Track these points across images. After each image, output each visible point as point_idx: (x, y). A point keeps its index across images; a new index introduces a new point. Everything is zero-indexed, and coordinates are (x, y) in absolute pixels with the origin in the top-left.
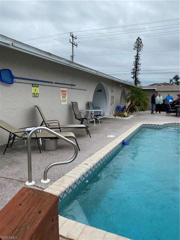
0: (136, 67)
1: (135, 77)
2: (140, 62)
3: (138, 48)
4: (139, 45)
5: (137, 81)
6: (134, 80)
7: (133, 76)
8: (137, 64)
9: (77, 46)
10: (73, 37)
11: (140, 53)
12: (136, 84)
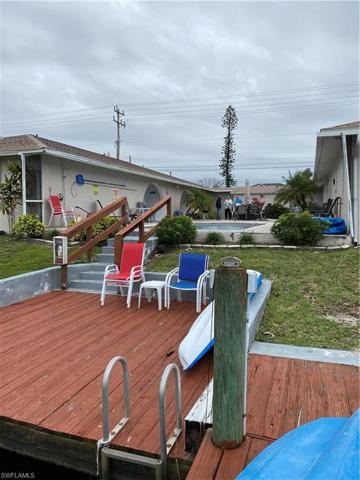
0: (228, 156)
1: (226, 173)
2: (233, 148)
3: (229, 123)
4: (230, 118)
5: (229, 181)
6: (224, 178)
7: (222, 171)
8: (228, 151)
9: (124, 125)
10: (118, 113)
11: (233, 132)
12: (228, 186)
